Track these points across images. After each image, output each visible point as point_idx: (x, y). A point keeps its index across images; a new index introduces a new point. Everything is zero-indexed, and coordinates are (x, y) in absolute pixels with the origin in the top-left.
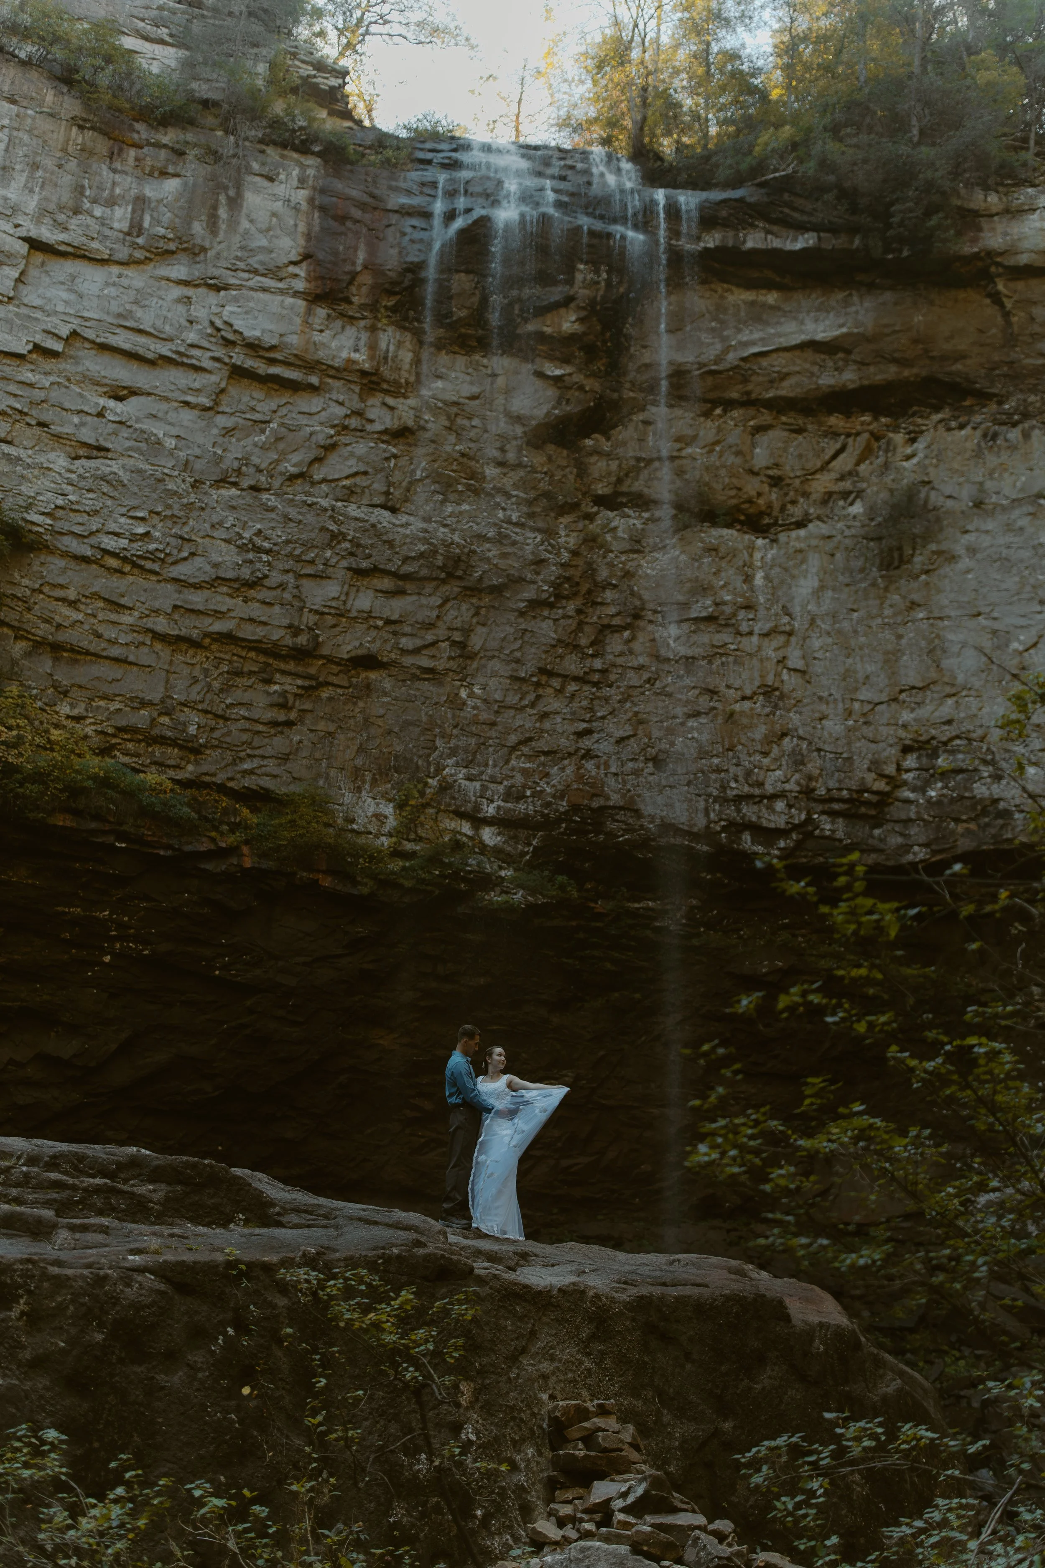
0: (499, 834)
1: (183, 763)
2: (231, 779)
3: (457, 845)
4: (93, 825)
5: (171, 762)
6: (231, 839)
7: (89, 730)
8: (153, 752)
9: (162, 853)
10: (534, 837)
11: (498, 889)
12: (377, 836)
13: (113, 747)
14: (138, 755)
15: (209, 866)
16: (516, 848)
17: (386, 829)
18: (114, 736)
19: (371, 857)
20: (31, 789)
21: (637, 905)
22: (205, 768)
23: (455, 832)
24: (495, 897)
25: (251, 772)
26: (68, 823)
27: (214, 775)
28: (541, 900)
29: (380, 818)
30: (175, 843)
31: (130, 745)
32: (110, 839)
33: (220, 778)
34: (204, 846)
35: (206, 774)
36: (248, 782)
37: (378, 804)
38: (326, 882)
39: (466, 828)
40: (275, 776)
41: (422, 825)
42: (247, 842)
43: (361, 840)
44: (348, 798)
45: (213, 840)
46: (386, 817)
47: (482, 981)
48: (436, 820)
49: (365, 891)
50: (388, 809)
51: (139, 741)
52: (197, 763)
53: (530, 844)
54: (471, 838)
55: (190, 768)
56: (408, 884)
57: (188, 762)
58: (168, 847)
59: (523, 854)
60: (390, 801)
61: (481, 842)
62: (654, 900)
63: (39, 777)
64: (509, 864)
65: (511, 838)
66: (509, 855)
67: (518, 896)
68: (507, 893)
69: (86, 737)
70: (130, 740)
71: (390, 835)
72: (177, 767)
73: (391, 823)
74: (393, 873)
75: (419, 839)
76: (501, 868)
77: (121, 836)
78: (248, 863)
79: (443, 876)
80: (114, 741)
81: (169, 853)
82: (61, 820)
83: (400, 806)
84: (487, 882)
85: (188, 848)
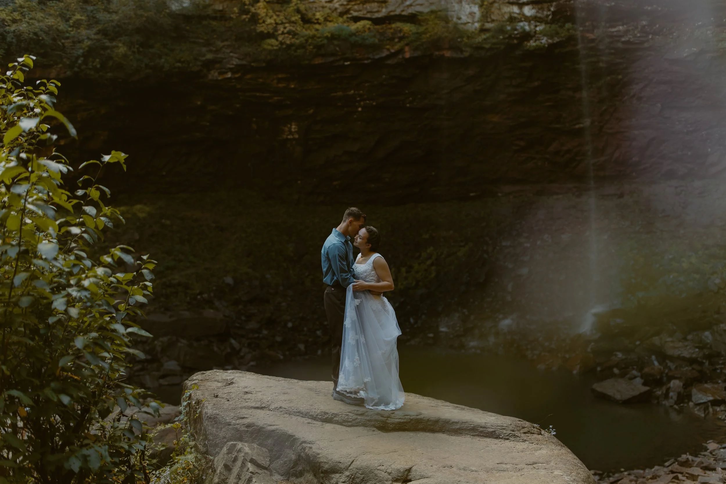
0: (533, 8)
1: (380, 9)
2: (403, 11)
3: (512, 19)
4: (331, 59)
5: (375, 10)
6: (397, 47)
7: (337, 5)
8: (366, 8)
9: (366, 62)
10: (551, 6)
11: (534, 39)
12: (473, 23)
13: (349, 10)
14: (360, 11)
15: (389, 62)
16: (543, 14)
17: (476, 19)
18: (348, 5)
19: (468, 38)
20: (300, 52)
21: (613, 30)
22: (391, 8)
23: (510, 13)
24: (532, 43)
25: (411, 5)
26: (320, 62)
27: (395, 11)
28: (556, 40)
29: (472, 14)
30: (371, 56)
31: (356, 7)
32: (341, 63)
33: (398, 12)
34: (385, 53)
35: (391, 11)
36: (411, 11)
37: (470, 7)
38: (448, 54)
39: (515, 9)
40: (421, 5)
41: (493, 13)
42: (407, 45)
43: (466, 27)
44: (457, 7)
45: (388, 50)
46: (475, 13)
47: (536, 84)
48: (500, 9)
49: (466, 54)
50: (476, 9)
51: (359, 4)
52: (386, 7)
53: (549, 10)
54: (519, 14)
55: (384, 10)
56: (487, 46)
57: (382, 8)
58: (368, 59)
59: (547, 16)
60: (475, 4)
61: (524, 15)
62: (623, 25)
63: (302, 46)
64: (541, 22)
65: (539, 9)
66: (540, 18)
67: (544, 41)
68: (539, 40)
69: (336, 9)
70: (355, 5)
71: (478, 22)
72: (378, 12)
73: (478, 15)
74: (479, 43)
75: (493, 21)
76: (536, 26)
77: (347, 60)
78: (407, 55)
79: (504, 38)
80: (349, 7)
81: (369, 61)
82: (318, 61)
83: (481, 6)
84: (527, 36)
85: (377, 57)
